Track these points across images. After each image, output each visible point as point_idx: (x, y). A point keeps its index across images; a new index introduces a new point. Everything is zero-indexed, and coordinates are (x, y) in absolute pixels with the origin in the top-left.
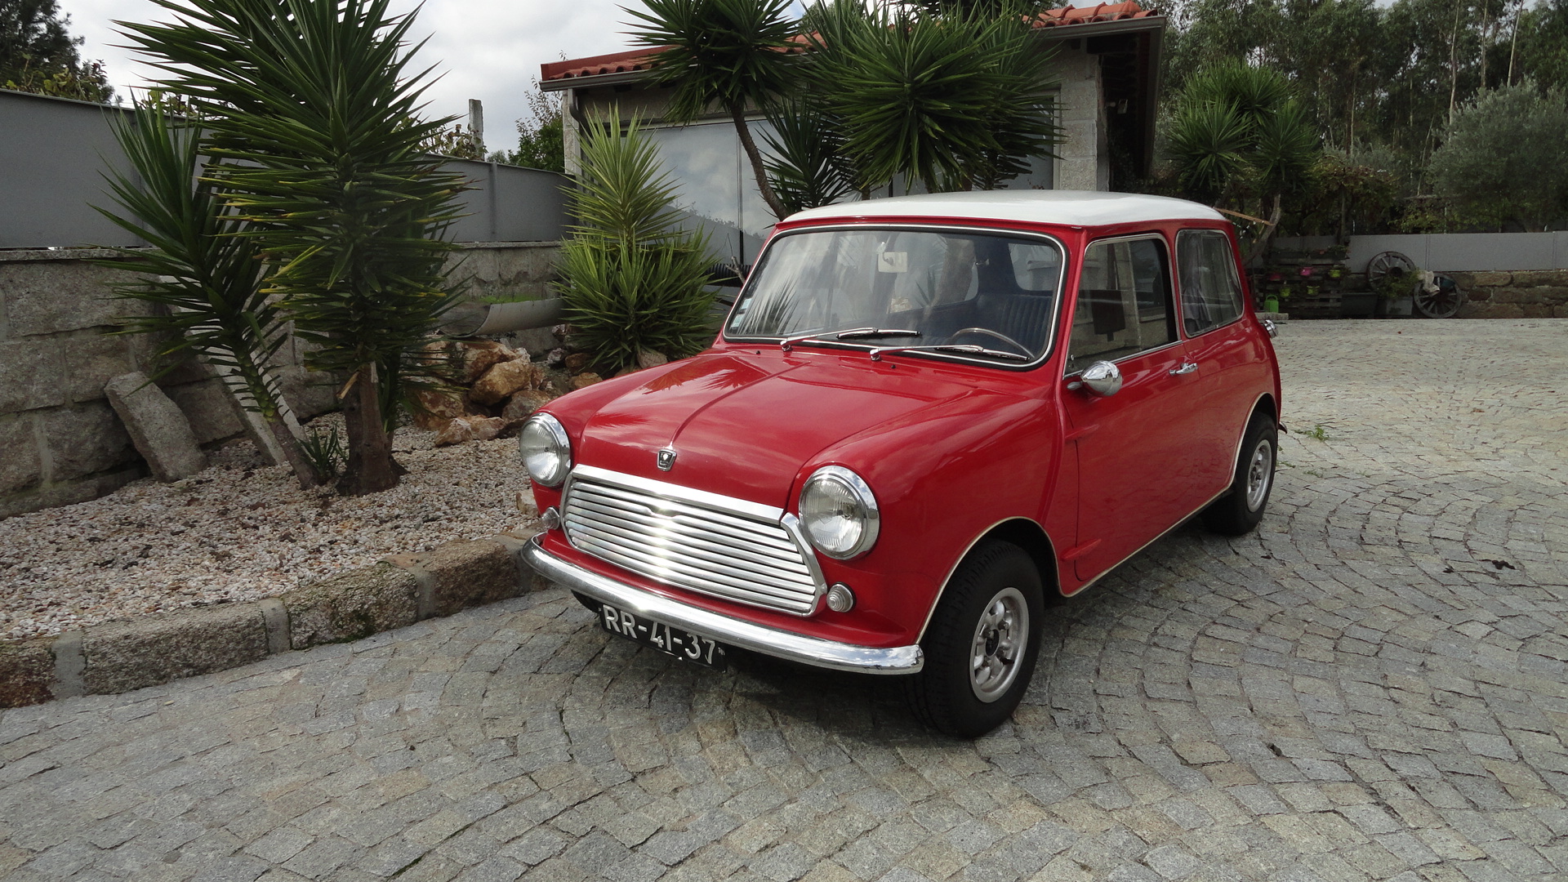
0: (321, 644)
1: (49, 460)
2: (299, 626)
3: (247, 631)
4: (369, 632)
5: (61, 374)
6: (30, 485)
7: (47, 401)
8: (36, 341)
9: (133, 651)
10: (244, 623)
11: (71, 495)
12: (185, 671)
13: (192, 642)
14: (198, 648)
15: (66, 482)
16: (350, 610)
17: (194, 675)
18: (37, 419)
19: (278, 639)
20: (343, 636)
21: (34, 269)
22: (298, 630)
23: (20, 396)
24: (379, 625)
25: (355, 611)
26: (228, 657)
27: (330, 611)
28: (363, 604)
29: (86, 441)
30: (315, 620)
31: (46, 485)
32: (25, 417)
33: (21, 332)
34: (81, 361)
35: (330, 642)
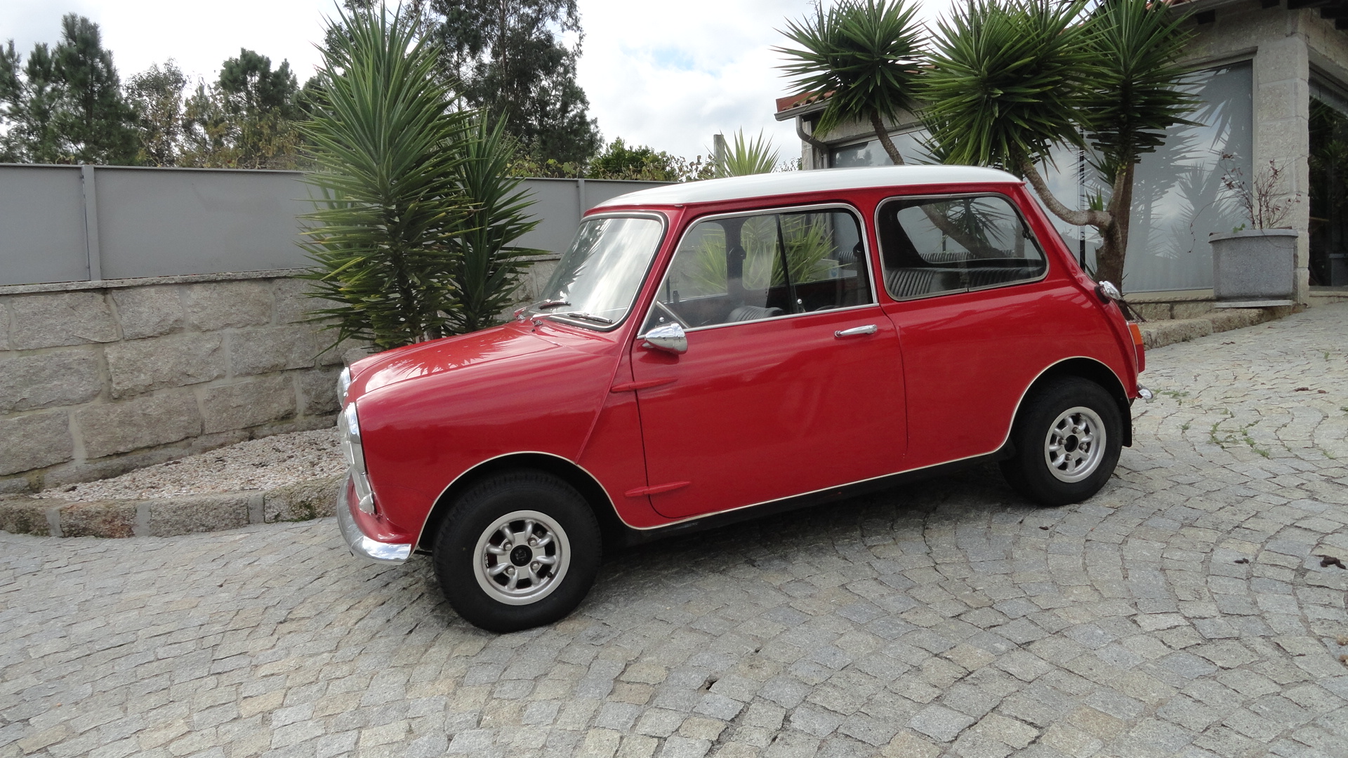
0: (283, 521)
1: (302, 403)
2: (270, 508)
3: (235, 507)
4: (312, 517)
5: (313, 347)
6: (287, 417)
7: (302, 365)
8: (297, 326)
9: (175, 512)
10: (234, 502)
11: (315, 425)
12: (201, 528)
13: (205, 510)
14: (208, 514)
15: (313, 416)
16: (299, 500)
17: (206, 531)
18: (295, 375)
19: (255, 515)
20: (295, 518)
21: (296, 281)
22: (269, 510)
23: (282, 360)
24: (319, 513)
25: (302, 502)
26: (224, 522)
27: (289, 500)
28: (309, 497)
29: (327, 390)
30: (279, 506)
31: (300, 417)
32: (286, 375)
33: (286, 321)
34: (327, 339)
35: (288, 521)
